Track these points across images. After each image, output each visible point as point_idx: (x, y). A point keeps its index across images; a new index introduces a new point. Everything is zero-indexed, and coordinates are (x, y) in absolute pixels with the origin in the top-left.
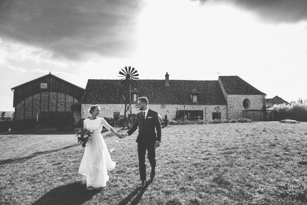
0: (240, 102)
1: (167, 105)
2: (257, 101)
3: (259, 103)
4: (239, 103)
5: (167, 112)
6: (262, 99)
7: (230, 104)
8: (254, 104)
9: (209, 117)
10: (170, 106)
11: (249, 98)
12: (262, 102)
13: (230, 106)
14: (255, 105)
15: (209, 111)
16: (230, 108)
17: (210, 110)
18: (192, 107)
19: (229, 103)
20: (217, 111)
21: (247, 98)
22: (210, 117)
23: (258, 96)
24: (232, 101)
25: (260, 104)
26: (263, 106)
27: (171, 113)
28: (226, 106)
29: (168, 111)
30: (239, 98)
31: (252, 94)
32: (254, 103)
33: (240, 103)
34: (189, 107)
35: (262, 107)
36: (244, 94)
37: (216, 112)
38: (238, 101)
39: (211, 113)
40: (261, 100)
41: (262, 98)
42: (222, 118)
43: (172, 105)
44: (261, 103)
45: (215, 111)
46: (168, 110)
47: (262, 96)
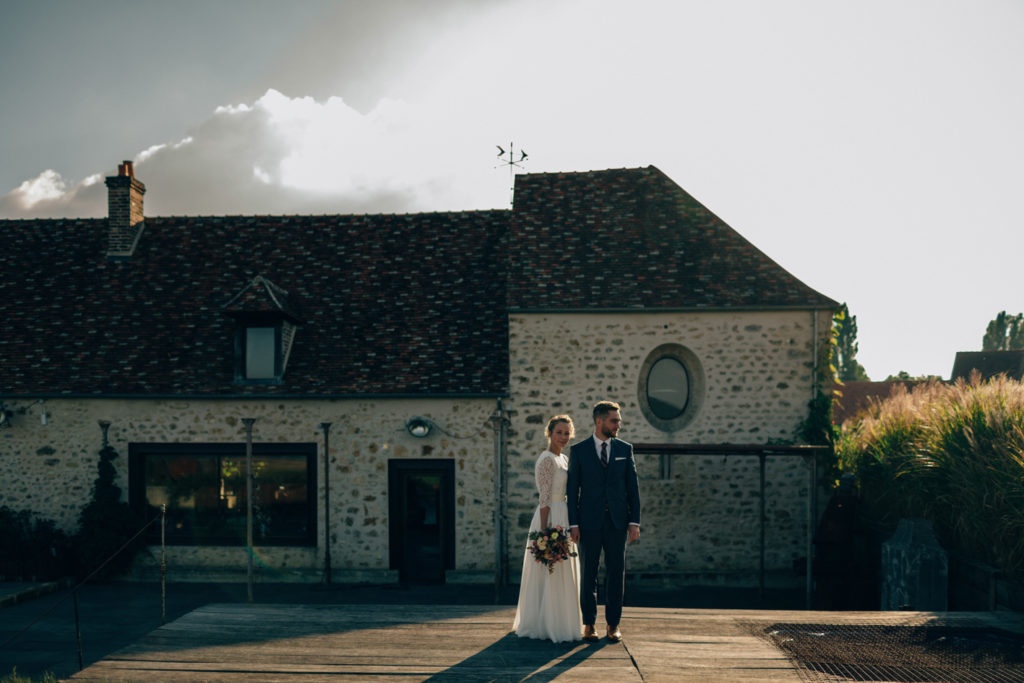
0: (619, 370)
1: (38, 408)
2: (759, 366)
3: (779, 378)
4: (606, 382)
5: (46, 457)
6: (801, 347)
7: (534, 394)
8: (736, 389)
9: (363, 493)
10: (62, 409)
11: (689, 343)
12: (802, 371)
13: (534, 411)
14: (741, 398)
15: (365, 453)
16: (530, 420)
17: (370, 441)
18: (232, 422)
19: (523, 380)
20: (427, 449)
21: (672, 339)
22: (369, 499)
23: (769, 321)
24: (543, 370)
25: (783, 386)
26: (811, 405)
27: (70, 464)
28: (500, 407)
29: (47, 451)
30: (608, 344)
31: (720, 305)
32: (736, 382)
33: (618, 383)
34: (209, 417)
35: (805, 413)
36: (653, 304)
37: (419, 455)
38: (602, 369)
39: (380, 468)
40: (792, 354)
41: (803, 338)
42: (462, 501)
43: (75, 404)
44: (793, 384)
45: (413, 452)
46: (45, 443)
47: (802, 317)
